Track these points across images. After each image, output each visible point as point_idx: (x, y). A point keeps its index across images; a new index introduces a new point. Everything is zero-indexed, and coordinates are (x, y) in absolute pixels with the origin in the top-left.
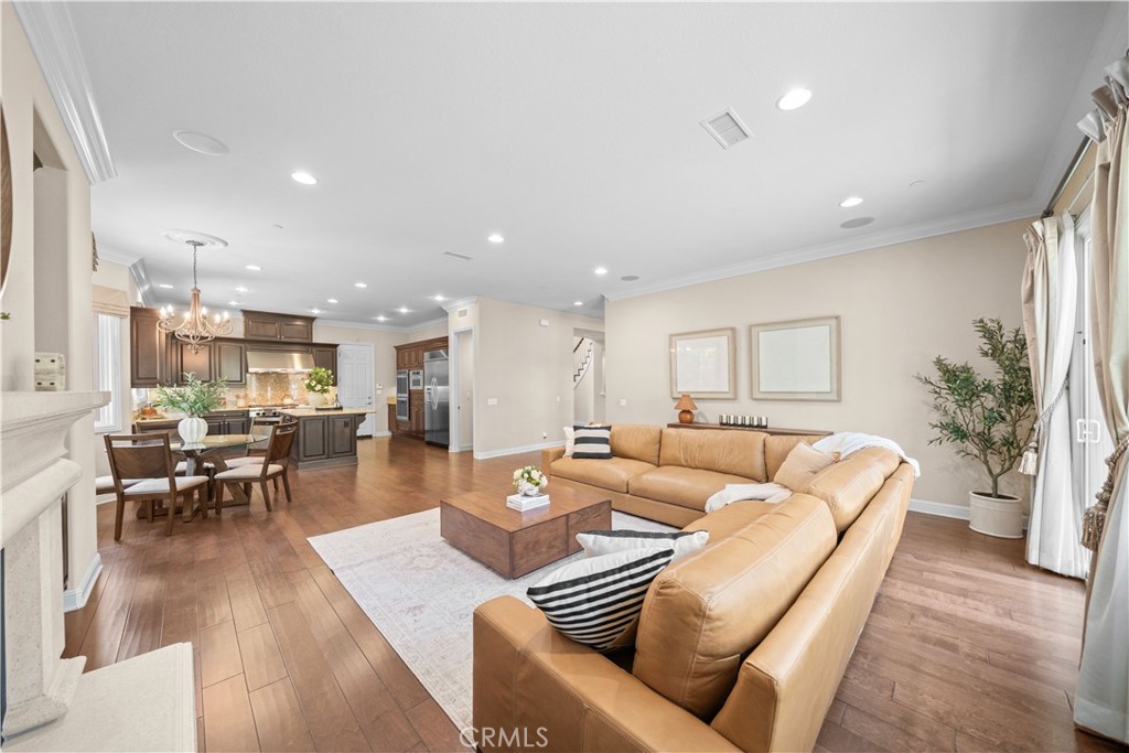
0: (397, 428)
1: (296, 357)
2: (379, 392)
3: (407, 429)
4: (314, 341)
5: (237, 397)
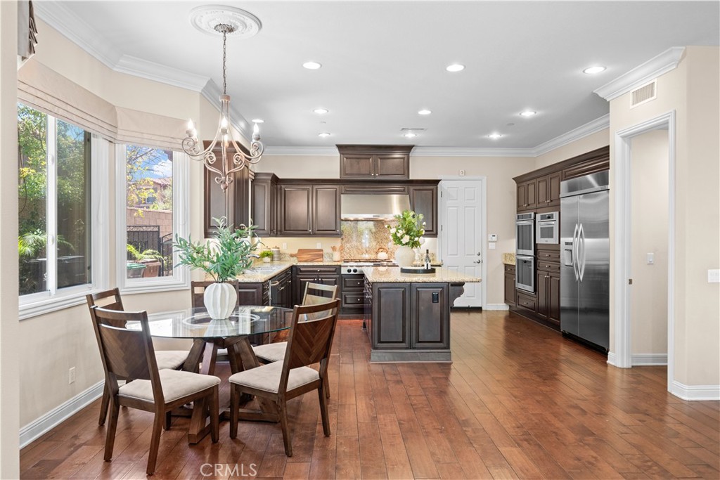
0: (517, 299)
1: (395, 198)
2: (492, 246)
3: (531, 304)
4: (411, 178)
5: (334, 249)
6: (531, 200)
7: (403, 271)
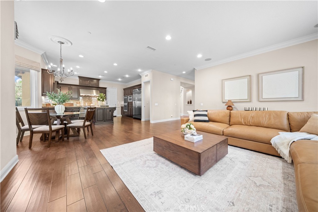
0: (124, 114)
1: (94, 91)
2: (118, 103)
3: (127, 114)
4: (100, 86)
5: (77, 103)
6: (127, 93)
7: (101, 106)
